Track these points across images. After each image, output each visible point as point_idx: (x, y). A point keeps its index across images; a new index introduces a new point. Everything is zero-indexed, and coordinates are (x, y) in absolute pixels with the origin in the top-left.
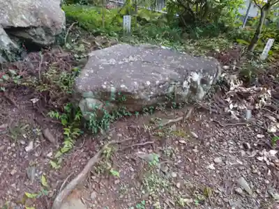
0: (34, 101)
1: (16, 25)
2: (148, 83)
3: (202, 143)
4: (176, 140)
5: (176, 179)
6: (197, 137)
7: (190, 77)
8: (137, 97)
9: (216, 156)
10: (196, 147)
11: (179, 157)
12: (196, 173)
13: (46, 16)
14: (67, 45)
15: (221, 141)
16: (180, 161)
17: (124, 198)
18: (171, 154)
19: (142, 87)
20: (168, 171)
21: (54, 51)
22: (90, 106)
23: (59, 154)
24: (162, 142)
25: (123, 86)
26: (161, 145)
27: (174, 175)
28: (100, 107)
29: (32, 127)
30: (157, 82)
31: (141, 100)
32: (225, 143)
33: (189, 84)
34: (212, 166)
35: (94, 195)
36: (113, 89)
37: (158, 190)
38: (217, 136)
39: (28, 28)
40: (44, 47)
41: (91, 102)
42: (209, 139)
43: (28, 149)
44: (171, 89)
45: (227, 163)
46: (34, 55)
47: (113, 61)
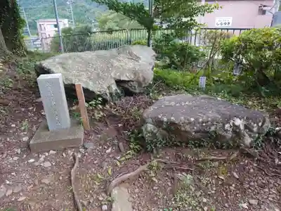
0: (120, 125)
1: (122, 79)
2: (192, 119)
3: (242, 184)
4: (216, 174)
5: (205, 204)
6: (238, 177)
7: (232, 121)
8: (183, 129)
9: (252, 198)
10: (233, 185)
11: (214, 189)
12: (226, 205)
13: (141, 75)
14: (151, 94)
15: (263, 187)
16: (213, 192)
17: (157, 200)
18: (207, 184)
19: (187, 121)
20: (200, 196)
21: (140, 97)
22: (149, 129)
23: (123, 159)
24: (201, 172)
25: (172, 118)
26: (199, 174)
27: (205, 200)
28: (155, 131)
29: (113, 140)
30: (201, 120)
31: (186, 132)
32: (267, 190)
33: (231, 127)
34: (245, 206)
35: (137, 190)
36: (165, 119)
37: (186, 206)
38: (259, 182)
39: (129, 81)
40: (135, 94)
41: (150, 127)
42: (250, 182)
43: (107, 151)
44: (213, 128)
45: (262, 206)
46: (128, 98)
47: (173, 103)
